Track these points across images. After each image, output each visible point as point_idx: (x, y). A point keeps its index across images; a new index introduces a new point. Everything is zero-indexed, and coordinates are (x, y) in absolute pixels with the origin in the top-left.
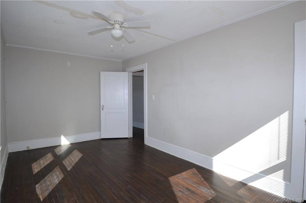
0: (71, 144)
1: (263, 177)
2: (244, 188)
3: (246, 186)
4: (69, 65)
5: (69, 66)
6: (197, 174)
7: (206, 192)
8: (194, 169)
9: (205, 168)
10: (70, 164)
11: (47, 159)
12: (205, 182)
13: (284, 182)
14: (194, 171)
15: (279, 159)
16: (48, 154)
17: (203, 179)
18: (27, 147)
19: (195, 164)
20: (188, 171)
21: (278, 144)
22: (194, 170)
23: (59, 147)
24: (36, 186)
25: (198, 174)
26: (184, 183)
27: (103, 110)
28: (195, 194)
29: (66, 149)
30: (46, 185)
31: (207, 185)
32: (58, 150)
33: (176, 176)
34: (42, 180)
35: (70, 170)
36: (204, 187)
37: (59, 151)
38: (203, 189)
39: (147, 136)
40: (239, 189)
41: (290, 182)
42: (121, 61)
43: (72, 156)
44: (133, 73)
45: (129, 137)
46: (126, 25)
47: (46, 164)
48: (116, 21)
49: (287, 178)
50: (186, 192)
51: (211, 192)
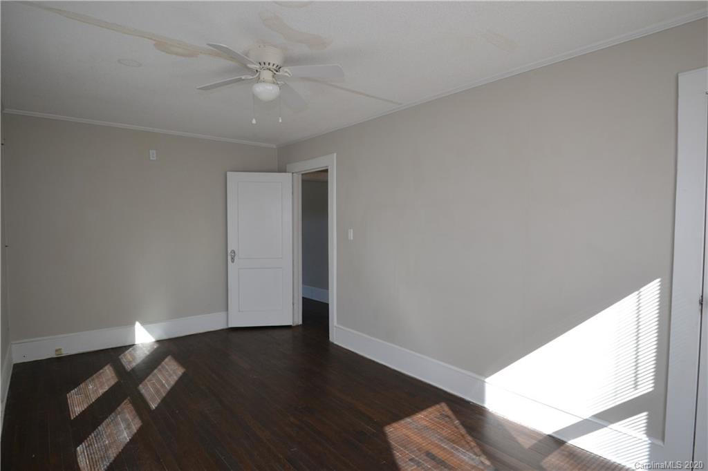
0: (158, 341)
1: (604, 426)
2: (559, 451)
3: (562, 448)
4: (153, 157)
5: (155, 159)
6: (450, 418)
7: (471, 462)
8: (443, 404)
9: (468, 402)
10: (158, 391)
11: (104, 379)
12: (469, 438)
13: (649, 439)
14: (444, 411)
15: (639, 387)
16: (106, 368)
17: (463, 431)
18: (57, 351)
19: (445, 393)
20: (430, 410)
21: (635, 352)
22: (444, 407)
23: (131, 349)
24: (78, 448)
25: (453, 417)
26: (421, 440)
27: (233, 262)
28: (446, 468)
29: (148, 353)
30: (101, 447)
31: (473, 444)
32: (129, 357)
33: (402, 422)
34: (91, 434)
35: (156, 408)
36: (467, 451)
37: (131, 360)
38: (465, 456)
39: (335, 324)
40: (546, 455)
41: (663, 439)
42: (275, 147)
43: (160, 371)
44: (302, 174)
45: (295, 325)
46: (286, 72)
47: (101, 392)
48: (264, 63)
49: (656, 430)
50: (427, 462)
51: (482, 462)
